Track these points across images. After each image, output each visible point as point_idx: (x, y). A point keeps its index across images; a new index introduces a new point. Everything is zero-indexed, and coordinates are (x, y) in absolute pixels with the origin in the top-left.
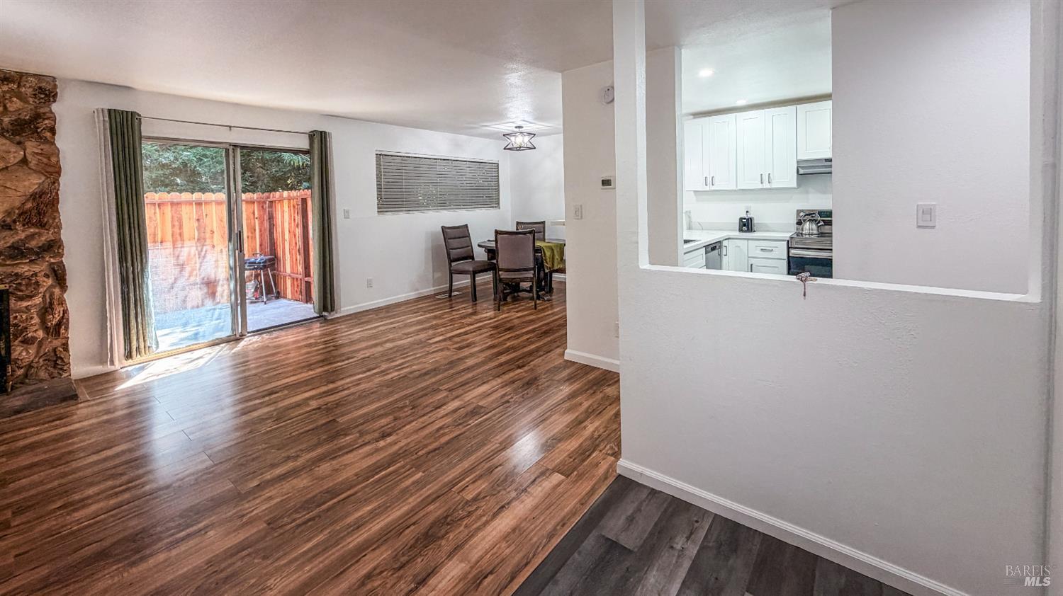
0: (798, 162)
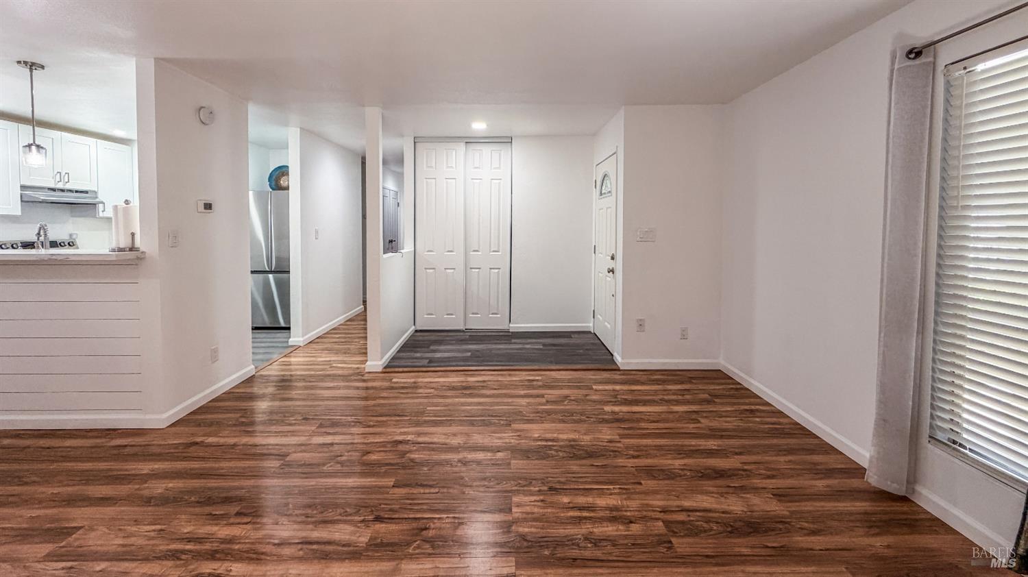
0: (21, 186)
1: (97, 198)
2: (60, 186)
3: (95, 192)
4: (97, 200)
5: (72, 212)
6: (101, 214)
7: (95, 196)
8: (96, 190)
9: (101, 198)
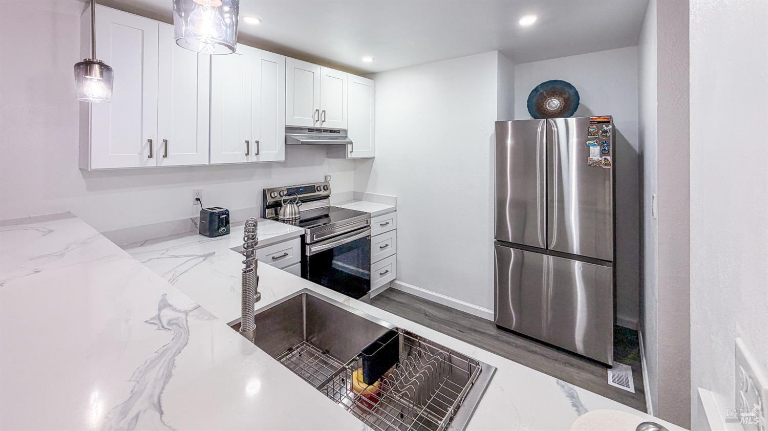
0: (286, 127)
1: (346, 137)
2: (318, 125)
3: (346, 131)
4: (347, 140)
5: (327, 153)
6: (349, 156)
7: (345, 136)
8: (347, 128)
9: (351, 137)
